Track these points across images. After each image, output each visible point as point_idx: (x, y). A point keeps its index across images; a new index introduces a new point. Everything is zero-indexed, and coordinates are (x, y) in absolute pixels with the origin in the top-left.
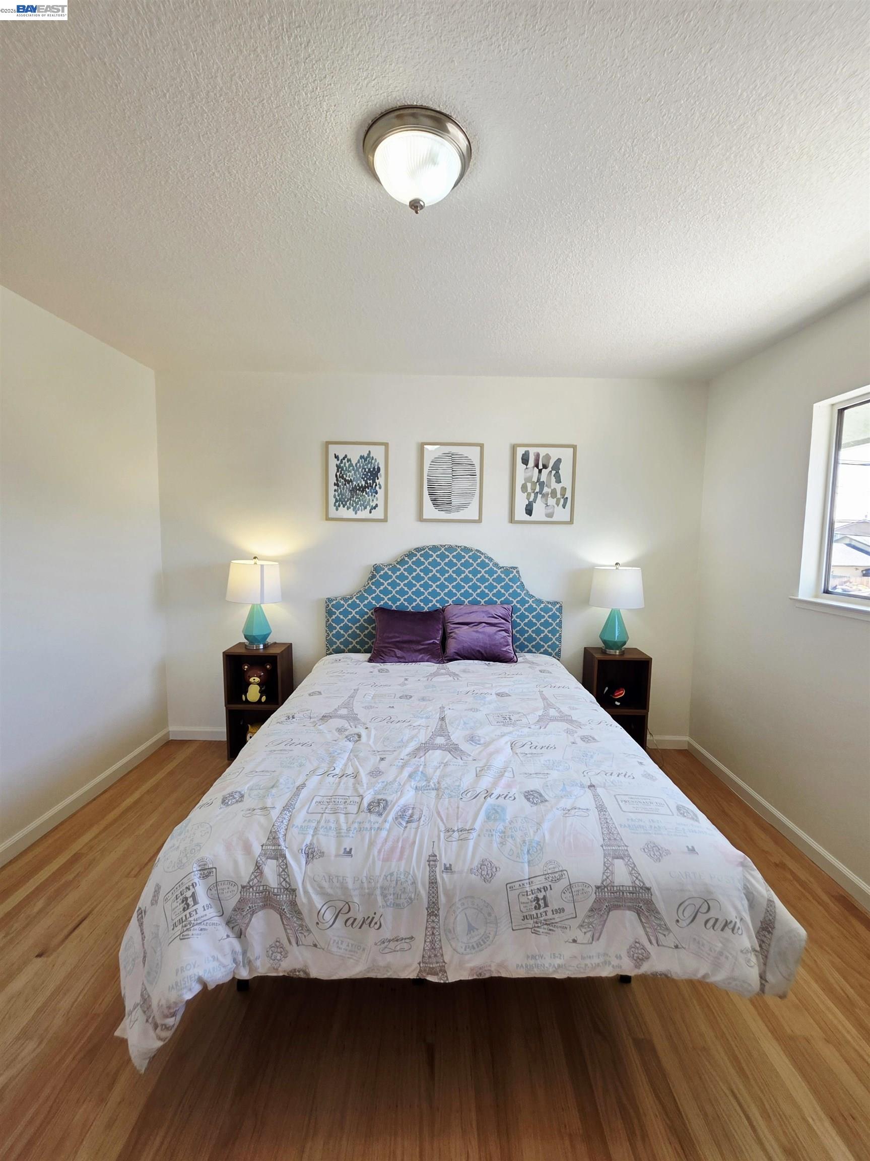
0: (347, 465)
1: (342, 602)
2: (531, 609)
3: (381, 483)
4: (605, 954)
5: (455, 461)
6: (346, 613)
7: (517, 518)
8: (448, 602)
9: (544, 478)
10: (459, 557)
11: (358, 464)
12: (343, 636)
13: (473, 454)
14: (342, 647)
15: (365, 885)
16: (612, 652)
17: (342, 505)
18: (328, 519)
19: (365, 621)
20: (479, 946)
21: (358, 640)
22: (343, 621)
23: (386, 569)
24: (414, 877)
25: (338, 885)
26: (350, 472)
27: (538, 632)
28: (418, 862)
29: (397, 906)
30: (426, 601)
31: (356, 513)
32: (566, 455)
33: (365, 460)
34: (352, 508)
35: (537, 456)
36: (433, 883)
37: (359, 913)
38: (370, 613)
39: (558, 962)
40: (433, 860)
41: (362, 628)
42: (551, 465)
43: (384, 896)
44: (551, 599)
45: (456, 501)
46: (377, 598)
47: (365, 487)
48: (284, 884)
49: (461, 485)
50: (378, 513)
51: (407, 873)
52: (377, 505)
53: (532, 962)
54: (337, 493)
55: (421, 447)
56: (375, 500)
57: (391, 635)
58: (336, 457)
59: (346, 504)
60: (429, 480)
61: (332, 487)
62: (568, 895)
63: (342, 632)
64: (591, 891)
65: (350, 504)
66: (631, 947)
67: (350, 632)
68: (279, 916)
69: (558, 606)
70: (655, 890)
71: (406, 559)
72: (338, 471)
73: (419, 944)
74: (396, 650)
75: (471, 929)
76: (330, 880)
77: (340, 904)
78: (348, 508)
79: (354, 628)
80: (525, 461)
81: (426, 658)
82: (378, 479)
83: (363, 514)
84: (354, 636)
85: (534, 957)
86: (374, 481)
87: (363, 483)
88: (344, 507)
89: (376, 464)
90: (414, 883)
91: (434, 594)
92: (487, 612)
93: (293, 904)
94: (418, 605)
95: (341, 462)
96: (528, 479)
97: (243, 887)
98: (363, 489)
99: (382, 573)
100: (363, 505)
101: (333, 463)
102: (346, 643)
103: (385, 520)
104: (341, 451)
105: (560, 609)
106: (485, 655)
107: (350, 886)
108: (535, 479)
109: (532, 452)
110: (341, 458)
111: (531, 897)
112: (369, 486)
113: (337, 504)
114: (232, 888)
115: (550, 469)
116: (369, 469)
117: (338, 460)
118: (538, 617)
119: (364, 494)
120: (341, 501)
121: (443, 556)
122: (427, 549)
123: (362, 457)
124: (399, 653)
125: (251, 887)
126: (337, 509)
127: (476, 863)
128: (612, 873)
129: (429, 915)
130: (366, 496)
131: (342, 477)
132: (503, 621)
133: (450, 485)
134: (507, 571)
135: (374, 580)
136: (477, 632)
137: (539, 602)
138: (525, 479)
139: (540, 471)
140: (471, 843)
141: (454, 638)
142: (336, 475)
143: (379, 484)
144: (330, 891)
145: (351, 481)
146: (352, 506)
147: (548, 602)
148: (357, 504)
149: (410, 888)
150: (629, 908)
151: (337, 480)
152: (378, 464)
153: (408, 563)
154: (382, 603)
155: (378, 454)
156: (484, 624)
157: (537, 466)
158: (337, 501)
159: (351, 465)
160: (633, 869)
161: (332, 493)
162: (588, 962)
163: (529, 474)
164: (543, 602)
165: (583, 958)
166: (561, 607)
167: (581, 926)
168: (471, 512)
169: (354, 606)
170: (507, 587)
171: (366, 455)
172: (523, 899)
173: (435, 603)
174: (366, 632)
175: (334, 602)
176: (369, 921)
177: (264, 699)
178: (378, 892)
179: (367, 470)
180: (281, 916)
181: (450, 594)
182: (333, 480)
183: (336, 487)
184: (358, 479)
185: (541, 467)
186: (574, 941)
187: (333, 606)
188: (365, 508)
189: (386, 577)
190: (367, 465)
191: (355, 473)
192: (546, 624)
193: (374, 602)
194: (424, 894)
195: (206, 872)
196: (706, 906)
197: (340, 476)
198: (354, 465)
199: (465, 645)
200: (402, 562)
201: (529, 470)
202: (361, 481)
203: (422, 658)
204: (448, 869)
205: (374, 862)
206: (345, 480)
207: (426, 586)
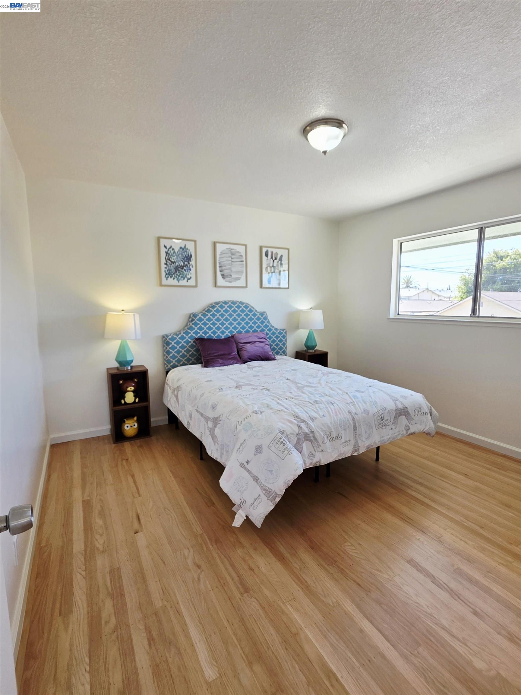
0: (172, 252)
1: (175, 336)
2: (273, 334)
3: (193, 264)
4: (399, 432)
5: (233, 253)
6: (178, 343)
7: (264, 285)
8: (234, 332)
9: (275, 264)
10: (238, 307)
11: (179, 252)
12: (177, 357)
13: (241, 249)
14: (176, 364)
15: (334, 424)
16: (311, 351)
17: (169, 277)
18: (161, 285)
19: (189, 346)
20: (368, 438)
21: (186, 358)
22: (176, 347)
23: (200, 315)
24: (347, 418)
25: (326, 426)
26: (173, 256)
27: (277, 345)
28: (346, 414)
29: (345, 429)
30: (223, 332)
31: (179, 282)
32: (284, 253)
33: (183, 250)
34: (176, 279)
35: (272, 253)
36: (353, 419)
37: (334, 435)
38: (192, 342)
39: (388, 437)
40: (350, 412)
41: (188, 351)
42: (278, 258)
43: (341, 427)
44: (282, 328)
45: (234, 276)
46: (196, 333)
47: (183, 266)
48: (310, 430)
49: (236, 267)
50: (192, 282)
51: (345, 418)
52: (191, 278)
53: (382, 439)
54: (166, 270)
55: (215, 244)
56: (190, 274)
57: (213, 352)
58: (165, 247)
59: (172, 276)
60: (220, 264)
61: (163, 266)
62: (389, 414)
63: (176, 354)
64: (394, 411)
65: (175, 276)
66: (405, 427)
67: (181, 354)
68: (310, 443)
69: (285, 331)
70: (408, 407)
71: (211, 309)
72: (166, 256)
73: (352, 442)
74: (219, 360)
75: (366, 432)
76: (323, 425)
77: (328, 433)
78: (174, 279)
79: (183, 351)
80: (267, 255)
81: (235, 362)
82: (191, 261)
83: (183, 282)
84: (183, 356)
85: (383, 437)
86: (189, 263)
87: (182, 264)
88: (171, 277)
89: (190, 252)
90: (348, 420)
91: (227, 328)
92: (257, 336)
93: (314, 437)
94: (219, 335)
95: (168, 250)
96: (268, 265)
97: (297, 434)
98: (182, 267)
99: (198, 317)
100: (182, 277)
101: (163, 251)
102: (179, 361)
103: (196, 286)
104: (168, 243)
105: (286, 333)
106: (262, 357)
107: (330, 426)
108: (271, 265)
109: (270, 250)
110: (168, 247)
111: (380, 417)
112: (186, 266)
113: (167, 276)
114: (293, 436)
115: (278, 260)
116: (186, 255)
117: (166, 248)
118: (277, 337)
119: (183, 270)
120: (169, 274)
121: (230, 307)
122: (221, 303)
123: (181, 248)
124: (221, 361)
125: (300, 433)
126: (167, 279)
127: (362, 411)
128: (397, 405)
129: (354, 430)
130: (184, 271)
131: (169, 260)
132: (265, 340)
133: (230, 267)
134: (262, 314)
135: (193, 322)
136: (256, 346)
137: (276, 329)
138: (267, 265)
139: (274, 261)
140: (357, 405)
141: (245, 350)
142: (166, 258)
143: (192, 265)
144: (324, 429)
145: (175, 262)
146: (176, 277)
147: (281, 329)
148: (179, 276)
149: (347, 422)
150: (403, 415)
151: (166, 261)
152: (191, 253)
153: (212, 311)
154: (199, 335)
155: (190, 246)
156: (257, 342)
157: (272, 258)
158: (166, 274)
159: (174, 252)
160: (402, 404)
161: (163, 269)
162: (396, 435)
163: (268, 262)
164: (278, 330)
165: (395, 433)
166: (286, 331)
167: (393, 424)
168: (241, 282)
169: (182, 338)
170: (262, 322)
171: (183, 247)
172: (378, 418)
173: (228, 334)
174: (190, 353)
175: (170, 337)
176: (337, 437)
177: (137, 400)
178: (339, 425)
179: (184, 256)
180: (311, 442)
181: (235, 328)
182: (163, 261)
183: (166, 266)
184: (179, 261)
185: (274, 259)
186: (392, 429)
187: (169, 339)
188: (184, 279)
189: (200, 320)
190: (184, 252)
191: (177, 258)
192: (281, 341)
193: (194, 335)
194: (351, 423)
195: (282, 432)
196: (420, 409)
197: (168, 260)
198: (176, 252)
199: (252, 353)
200: (209, 311)
201: (268, 260)
202: (181, 263)
203: (233, 363)
204: (356, 414)
205: (334, 417)
206: (171, 261)
207: (222, 324)
